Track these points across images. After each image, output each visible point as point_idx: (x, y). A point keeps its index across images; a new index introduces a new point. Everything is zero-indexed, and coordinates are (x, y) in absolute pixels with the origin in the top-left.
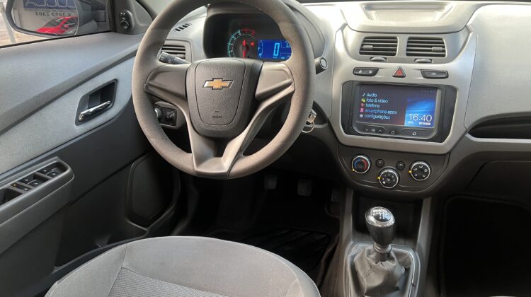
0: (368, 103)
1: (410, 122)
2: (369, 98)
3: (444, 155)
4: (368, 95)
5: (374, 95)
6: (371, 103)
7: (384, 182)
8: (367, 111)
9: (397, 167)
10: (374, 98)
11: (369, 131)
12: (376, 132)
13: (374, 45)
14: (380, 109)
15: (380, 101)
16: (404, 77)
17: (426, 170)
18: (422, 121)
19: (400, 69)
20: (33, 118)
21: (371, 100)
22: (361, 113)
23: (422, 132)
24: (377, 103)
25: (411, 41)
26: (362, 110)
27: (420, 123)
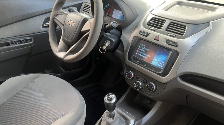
0: (141, 48)
1: (154, 63)
2: (142, 46)
3: (164, 83)
4: (142, 45)
5: (144, 46)
6: (142, 49)
7: (135, 86)
8: (139, 52)
9: (143, 81)
10: (144, 47)
11: (137, 61)
12: (139, 63)
13: (155, 22)
14: (144, 53)
15: (146, 49)
16: (158, 40)
17: (153, 88)
18: (159, 64)
19: (158, 36)
20: (24, 21)
21: (142, 48)
22: (137, 52)
23: (157, 69)
24: (144, 50)
25: (171, 24)
26: (138, 51)
27: (158, 65)
